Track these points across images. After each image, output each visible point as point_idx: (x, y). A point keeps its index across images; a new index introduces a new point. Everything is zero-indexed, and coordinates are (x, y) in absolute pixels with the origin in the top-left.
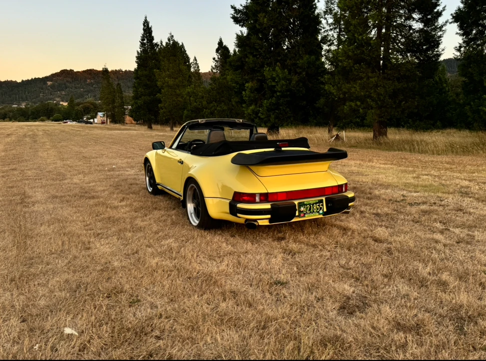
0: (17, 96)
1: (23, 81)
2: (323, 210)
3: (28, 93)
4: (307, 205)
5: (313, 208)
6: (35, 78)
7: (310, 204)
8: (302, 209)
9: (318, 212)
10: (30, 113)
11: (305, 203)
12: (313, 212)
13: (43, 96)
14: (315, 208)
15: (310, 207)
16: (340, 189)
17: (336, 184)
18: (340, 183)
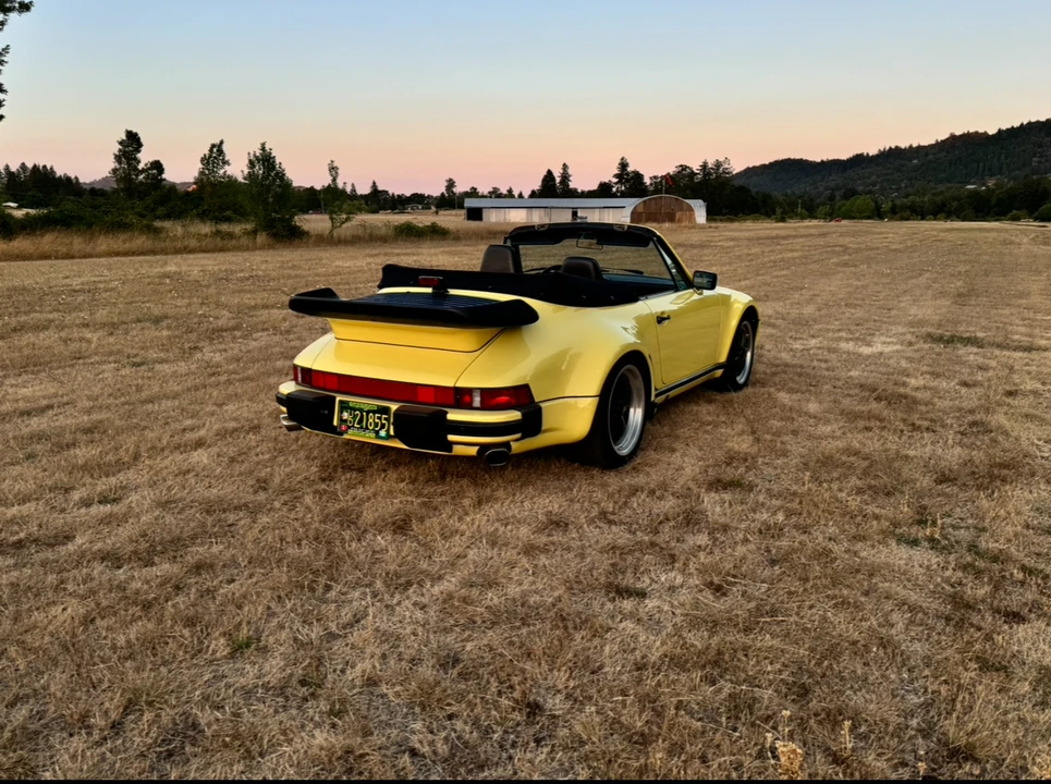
0: (981, 165)
1: (1000, 131)
2: (388, 431)
3: (1006, 158)
4: (354, 409)
5: (368, 420)
6: (1029, 123)
7: (361, 410)
8: (346, 415)
9: (377, 433)
10: (994, 201)
11: (351, 405)
12: (367, 428)
13: (1040, 162)
14: (371, 420)
15: (362, 416)
16: (461, 397)
17: (450, 384)
18: (461, 384)
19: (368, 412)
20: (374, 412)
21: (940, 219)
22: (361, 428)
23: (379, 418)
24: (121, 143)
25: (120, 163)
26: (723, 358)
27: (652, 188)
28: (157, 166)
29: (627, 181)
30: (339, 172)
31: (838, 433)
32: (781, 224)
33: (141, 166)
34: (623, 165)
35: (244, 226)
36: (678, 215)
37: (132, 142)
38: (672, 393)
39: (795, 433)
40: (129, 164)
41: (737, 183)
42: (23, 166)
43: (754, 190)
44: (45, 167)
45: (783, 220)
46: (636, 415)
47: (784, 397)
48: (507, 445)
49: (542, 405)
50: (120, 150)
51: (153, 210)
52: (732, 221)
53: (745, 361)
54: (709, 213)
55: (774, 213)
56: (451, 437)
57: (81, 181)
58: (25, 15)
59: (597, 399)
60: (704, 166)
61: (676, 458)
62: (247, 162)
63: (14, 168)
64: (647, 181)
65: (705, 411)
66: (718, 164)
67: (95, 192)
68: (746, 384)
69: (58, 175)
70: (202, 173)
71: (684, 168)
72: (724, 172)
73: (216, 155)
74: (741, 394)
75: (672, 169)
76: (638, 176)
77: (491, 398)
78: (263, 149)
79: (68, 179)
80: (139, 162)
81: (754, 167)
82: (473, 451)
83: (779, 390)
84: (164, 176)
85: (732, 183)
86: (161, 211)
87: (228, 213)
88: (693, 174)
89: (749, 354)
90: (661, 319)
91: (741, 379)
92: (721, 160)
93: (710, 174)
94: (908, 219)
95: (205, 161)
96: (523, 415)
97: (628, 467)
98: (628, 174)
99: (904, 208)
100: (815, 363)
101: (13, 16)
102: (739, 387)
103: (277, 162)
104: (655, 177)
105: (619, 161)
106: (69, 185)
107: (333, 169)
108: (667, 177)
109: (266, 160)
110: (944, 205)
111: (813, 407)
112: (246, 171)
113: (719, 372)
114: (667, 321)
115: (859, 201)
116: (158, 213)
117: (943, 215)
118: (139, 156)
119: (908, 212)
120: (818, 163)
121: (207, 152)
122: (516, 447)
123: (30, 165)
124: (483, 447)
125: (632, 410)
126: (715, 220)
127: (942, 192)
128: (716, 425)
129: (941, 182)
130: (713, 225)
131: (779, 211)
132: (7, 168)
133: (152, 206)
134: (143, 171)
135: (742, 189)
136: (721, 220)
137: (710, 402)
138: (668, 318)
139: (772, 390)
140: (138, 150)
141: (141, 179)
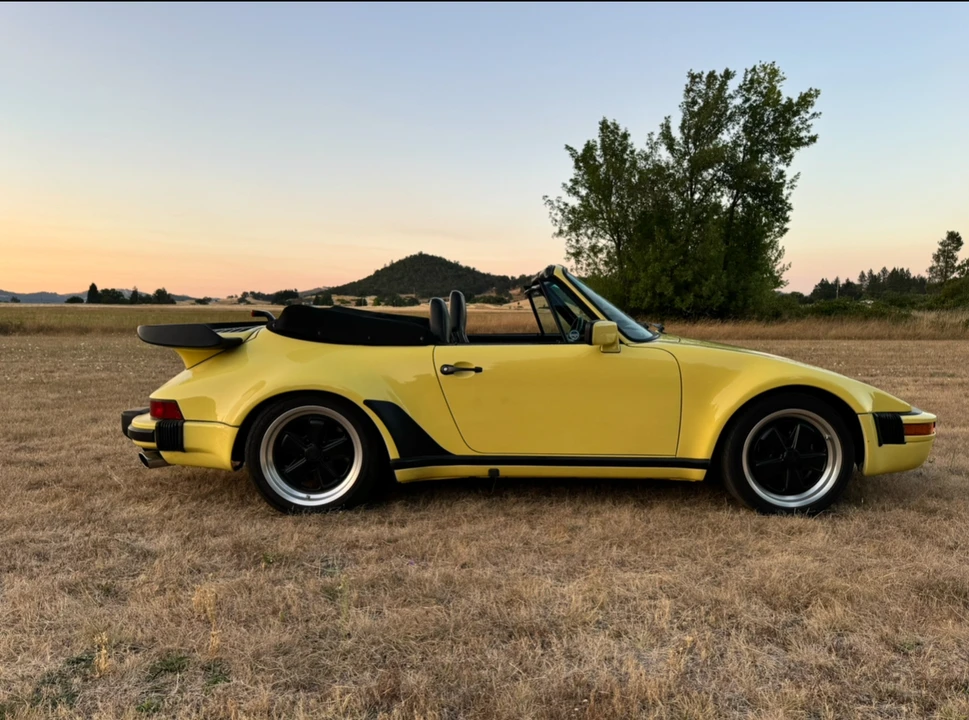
24: (941, 244)
25: (938, 261)
33: (956, 265)
37: (954, 239)
40: (947, 262)
42: (884, 270)
44: (902, 270)
49: (186, 424)
50: (940, 250)
59: (237, 430)
63: (875, 273)
80: (956, 260)
90: (451, 370)
91: (794, 501)
106: (922, 284)
113: (694, 473)
114: (473, 373)
118: (958, 254)
123: (890, 270)
132: (871, 271)
133: (943, 298)
134: (959, 267)
140: (957, 249)
141: (956, 275)
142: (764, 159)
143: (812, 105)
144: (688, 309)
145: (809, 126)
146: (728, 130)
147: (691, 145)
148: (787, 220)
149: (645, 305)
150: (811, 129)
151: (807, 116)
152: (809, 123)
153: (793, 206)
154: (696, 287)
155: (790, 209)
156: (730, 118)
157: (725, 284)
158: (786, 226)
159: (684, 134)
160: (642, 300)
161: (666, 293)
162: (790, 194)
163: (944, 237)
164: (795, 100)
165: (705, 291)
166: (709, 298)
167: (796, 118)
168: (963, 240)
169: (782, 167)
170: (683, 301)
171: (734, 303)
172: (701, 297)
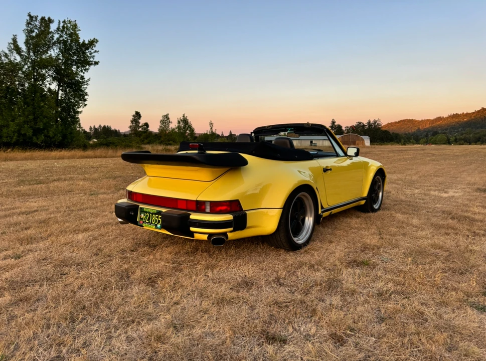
2: (161, 224)
4: (146, 212)
5: (152, 218)
7: (149, 213)
8: (142, 216)
9: (156, 225)
11: (145, 210)
12: (152, 223)
14: (154, 219)
15: (150, 216)
16: (199, 206)
17: (194, 199)
18: (200, 199)
19: (152, 214)
20: (155, 214)
21: (478, 144)
22: (149, 223)
23: (157, 217)
24: (133, 116)
25: (133, 123)
26: (365, 194)
27: (346, 132)
28: (147, 125)
29: (335, 128)
30: (214, 125)
31: (430, 236)
32: (404, 146)
33: (140, 125)
34: (333, 122)
35: (175, 147)
36: (357, 142)
37: (138, 115)
38: (334, 211)
39: (404, 235)
40: (136, 124)
41: (383, 129)
43: (391, 132)
44: (108, 126)
45: (405, 144)
46: (309, 221)
47: (399, 216)
48: (225, 234)
49: (247, 212)
50: (133, 119)
51: (143, 141)
52: (382, 145)
53: (378, 197)
54: (371, 141)
55: (401, 141)
56: (192, 229)
57: (121, 131)
58: (97, 66)
59: (282, 210)
60: (369, 122)
61: (332, 247)
62: (177, 122)
63: (96, 127)
64: (344, 129)
65: (355, 222)
66: (375, 122)
67: (125, 135)
68: (379, 209)
69: (112, 129)
70: (161, 127)
71: (360, 123)
72: (378, 125)
73: (166, 119)
74: (376, 214)
75: (355, 124)
76: (340, 127)
77: (216, 207)
78: (184, 116)
79: (116, 131)
80: (139, 123)
81: (391, 123)
82: (205, 237)
83: (397, 213)
84: (149, 129)
85: (382, 129)
86: (146, 141)
87: (171, 142)
88: (364, 126)
89: (381, 194)
90: (326, 170)
91: (376, 206)
92: (377, 119)
93: (371, 125)
94: (463, 144)
95: (162, 122)
96: (234, 217)
97: (302, 251)
98: (335, 126)
99: (460, 139)
100: (417, 200)
101: (92, 67)
102: (374, 211)
103: (189, 121)
104: (347, 127)
105: (331, 121)
106: (116, 133)
107: (211, 124)
108: (352, 127)
109: (185, 121)
110: (480, 138)
111: (415, 221)
112: (177, 125)
113: (363, 202)
114: (330, 171)
115: (439, 137)
116: (145, 142)
117: (479, 142)
118: (140, 121)
119: (463, 142)
120: (420, 121)
121: (162, 119)
122: (231, 236)
123: (102, 126)
124: (210, 235)
125: (307, 218)
126: (374, 145)
127: (479, 133)
128: (359, 229)
129: (478, 128)
130: (373, 146)
131: (403, 141)
132: (94, 126)
133: (142, 139)
134: (141, 127)
135: (386, 132)
136: (377, 145)
137: (358, 217)
138: (330, 170)
139: (393, 212)
140: (139, 119)
141: (140, 129)
142: (73, 69)
143: (95, 46)
144: (42, 143)
145: (94, 56)
146: (54, 50)
147: (32, 54)
148: (85, 100)
149: (14, 140)
150: (95, 58)
151: (93, 51)
152: (93, 54)
153: (88, 94)
154: (45, 131)
155: (87, 95)
156: (54, 44)
157: (61, 130)
158: (86, 103)
159: (27, 46)
160: (12, 138)
161: (27, 134)
162: (86, 88)
163: (134, 113)
164: (87, 42)
165: (51, 134)
166: (53, 137)
167: (87, 51)
168: (141, 115)
169: (82, 74)
170: (38, 139)
171: (66, 140)
172: (49, 136)
